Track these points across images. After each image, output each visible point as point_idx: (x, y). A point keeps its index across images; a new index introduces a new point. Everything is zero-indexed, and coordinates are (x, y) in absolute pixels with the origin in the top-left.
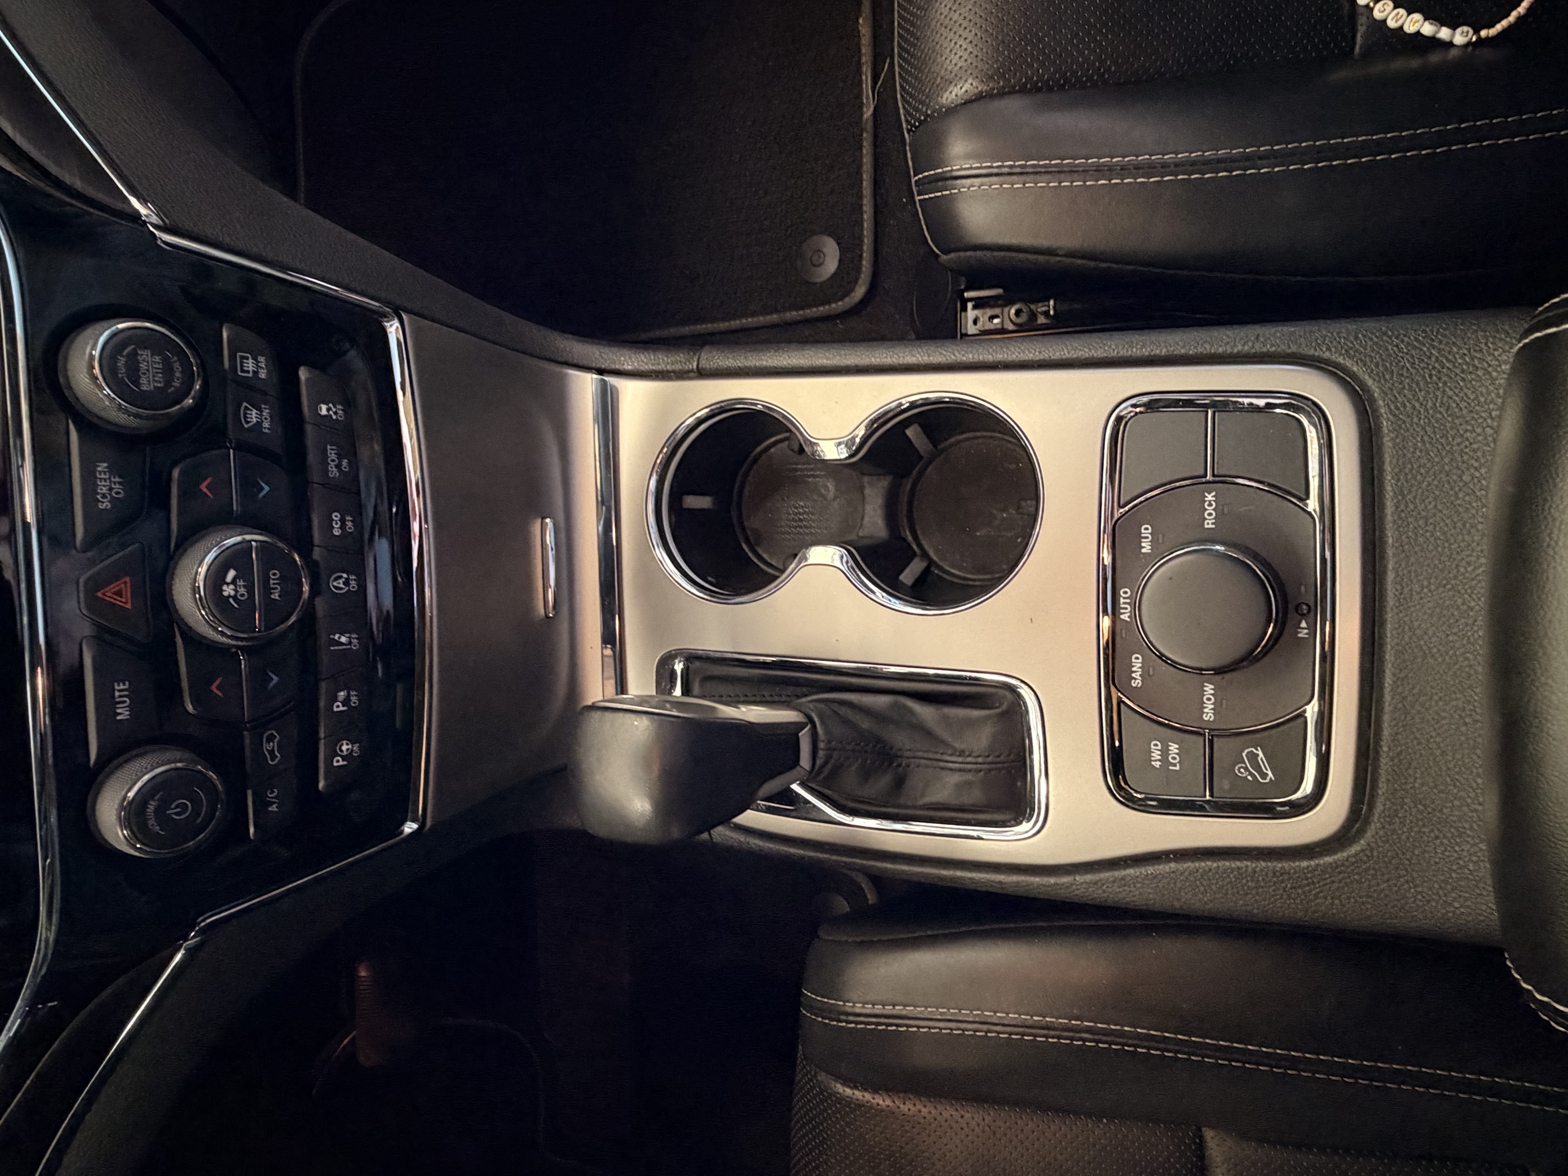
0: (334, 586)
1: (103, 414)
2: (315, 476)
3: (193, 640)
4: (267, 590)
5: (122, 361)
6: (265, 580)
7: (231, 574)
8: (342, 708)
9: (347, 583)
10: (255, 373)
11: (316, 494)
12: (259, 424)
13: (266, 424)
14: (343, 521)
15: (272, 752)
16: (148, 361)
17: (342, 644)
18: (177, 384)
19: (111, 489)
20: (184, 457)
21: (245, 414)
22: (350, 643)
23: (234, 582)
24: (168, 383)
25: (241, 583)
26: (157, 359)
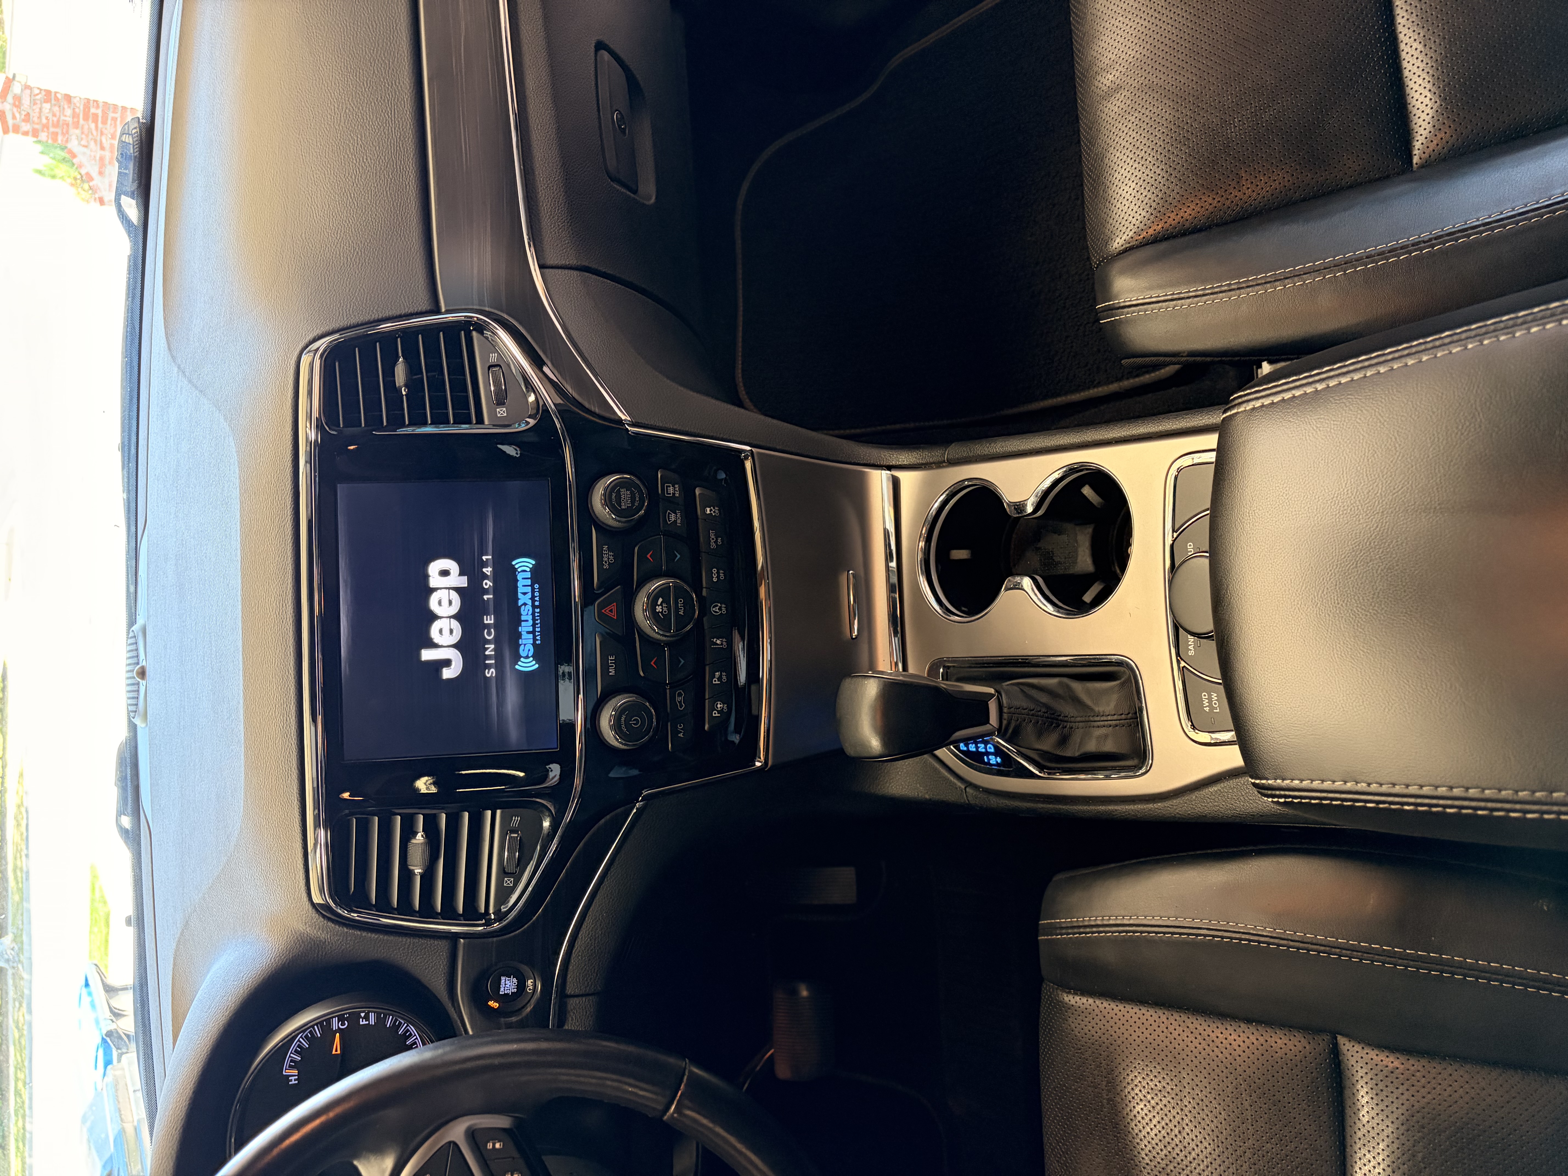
0: (714, 611)
1: (606, 522)
2: (703, 547)
3: (644, 637)
4: (677, 609)
5: (614, 495)
6: (676, 603)
7: (660, 600)
8: (717, 682)
9: (720, 609)
10: (674, 494)
11: (704, 557)
12: (675, 521)
13: (679, 521)
14: (718, 573)
15: (680, 702)
16: (625, 494)
17: (718, 645)
18: (636, 504)
19: (609, 559)
20: (640, 542)
21: (669, 516)
22: (722, 644)
23: (661, 604)
24: (633, 502)
25: (664, 605)
26: (628, 492)
